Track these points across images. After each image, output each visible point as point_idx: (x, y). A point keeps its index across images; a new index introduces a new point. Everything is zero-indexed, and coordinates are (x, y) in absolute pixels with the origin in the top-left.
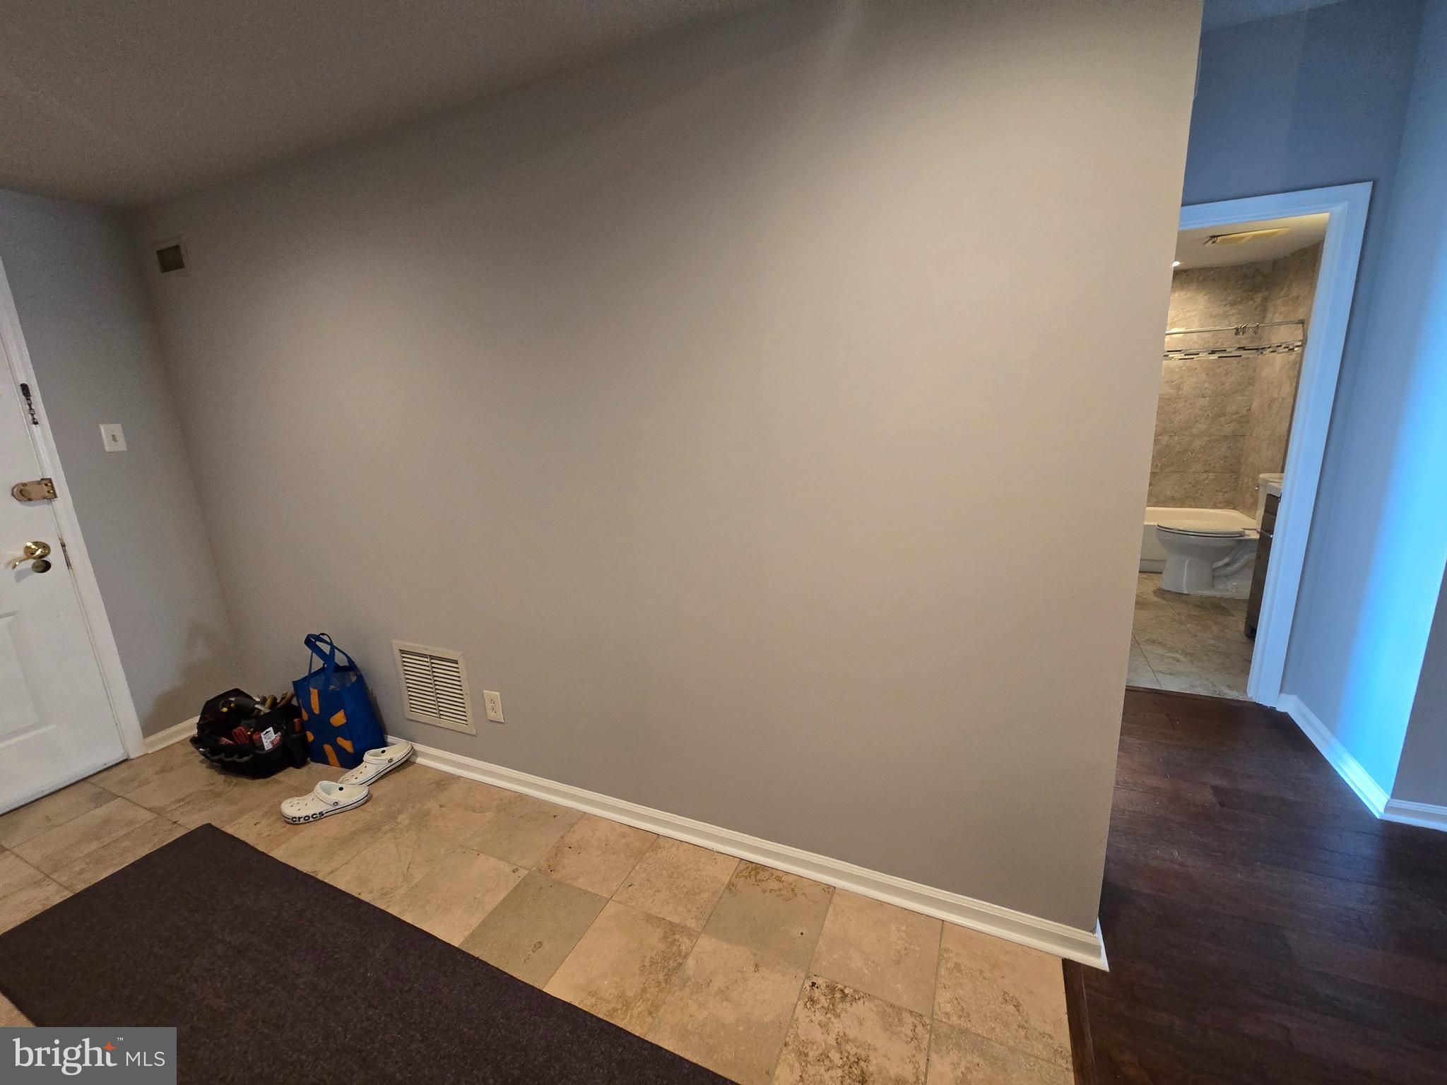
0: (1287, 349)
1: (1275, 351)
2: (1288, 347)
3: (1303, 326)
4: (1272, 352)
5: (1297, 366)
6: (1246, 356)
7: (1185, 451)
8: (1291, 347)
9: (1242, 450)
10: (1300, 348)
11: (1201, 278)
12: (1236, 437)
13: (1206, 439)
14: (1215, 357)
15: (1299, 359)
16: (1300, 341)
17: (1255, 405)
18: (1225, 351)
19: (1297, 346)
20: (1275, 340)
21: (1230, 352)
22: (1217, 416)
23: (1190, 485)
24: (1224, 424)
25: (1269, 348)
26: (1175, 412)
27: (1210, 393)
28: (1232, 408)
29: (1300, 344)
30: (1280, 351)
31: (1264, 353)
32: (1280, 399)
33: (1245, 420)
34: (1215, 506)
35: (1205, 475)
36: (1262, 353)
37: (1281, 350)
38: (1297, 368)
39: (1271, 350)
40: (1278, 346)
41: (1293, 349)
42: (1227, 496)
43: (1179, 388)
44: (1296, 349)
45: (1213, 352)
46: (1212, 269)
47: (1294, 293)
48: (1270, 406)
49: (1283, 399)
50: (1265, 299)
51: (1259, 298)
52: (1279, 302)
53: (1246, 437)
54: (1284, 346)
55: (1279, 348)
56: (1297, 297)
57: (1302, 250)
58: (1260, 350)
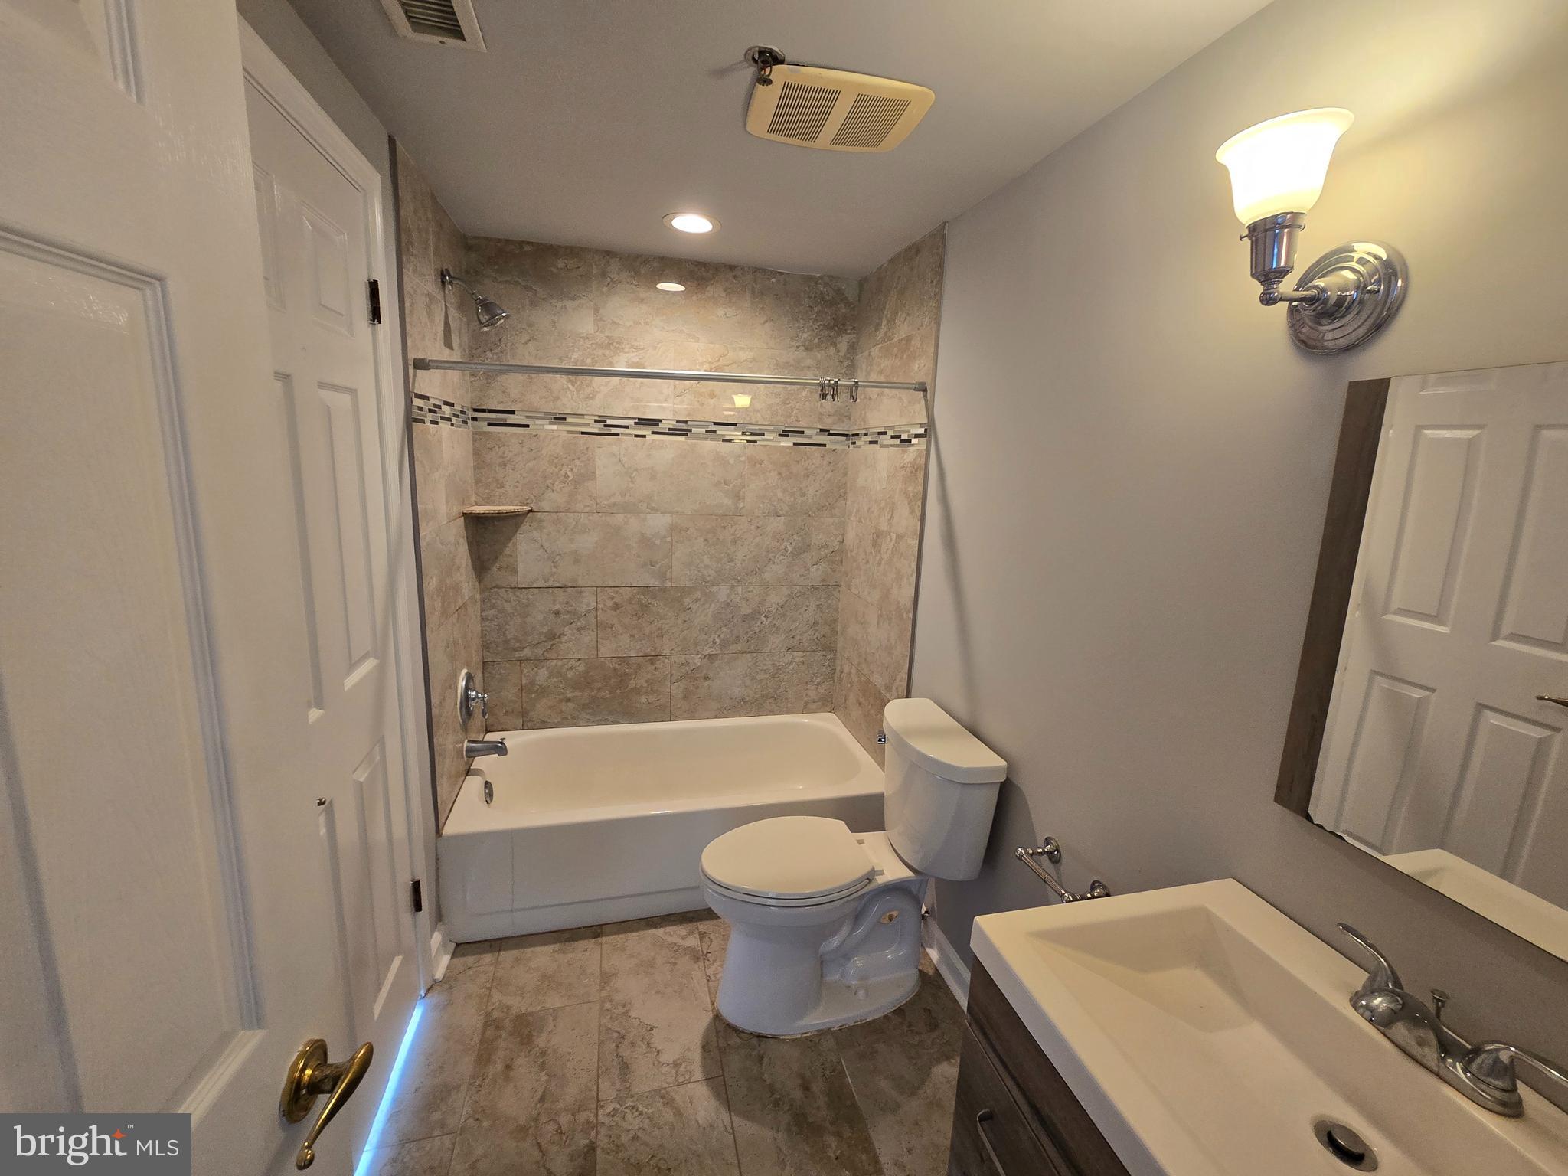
0: (897, 441)
1: (876, 442)
2: (899, 437)
3: (925, 396)
4: (871, 442)
5: (921, 474)
6: (834, 447)
7: (755, 615)
8: (904, 437)
9: (836, 610)
10: (924, 440)
11: (758, 287)
12: (828, 588)
13: (785, 591)
14: (787, 442)
15: (922, 462)
16: (921, 425)
17: (851, 535)
18: (802, 432)
19: (917, 436)
20: (876, 420)
21: (810, 437)
22: (797, 553)
23: (768, 675)
24: (810, 565)
25: (866, 434)
26: (734, 542)
27: (786, 508)
28: (818, 538)
29: (921, 431)
30: (885, 442)
31: (858, 443)
32: (894, 536)
33: (837, 556)
34: (806, 709)
35: (788, 656)
36: (854, 443)
37: (886, 440)
38: (921, 480)
39: (868, 438)
40: (880, 433)
41: (909, 441)
42: (821, 689)
43: (738, 497)
44: (914, 441)
45: (785, 434)
46: (774, 274)
47: (903, 330)
48: (876, 545)
49: (900, 537)
50: (853, 347)
51: (843, 343)
52: (875, 351)
53: (841, 589)
54: (890, 433)
55: (882, 436)
56: (909, 339)
57: (910, 248)
58: (851, 437)
